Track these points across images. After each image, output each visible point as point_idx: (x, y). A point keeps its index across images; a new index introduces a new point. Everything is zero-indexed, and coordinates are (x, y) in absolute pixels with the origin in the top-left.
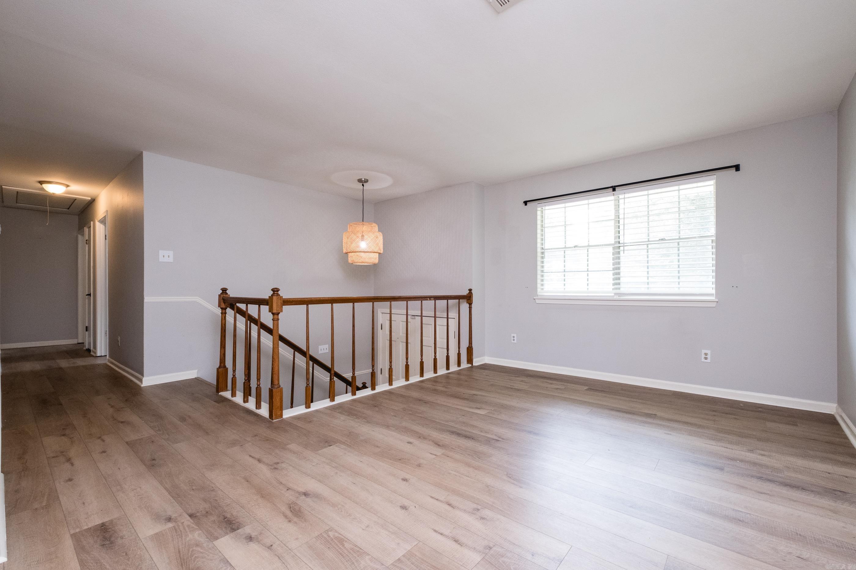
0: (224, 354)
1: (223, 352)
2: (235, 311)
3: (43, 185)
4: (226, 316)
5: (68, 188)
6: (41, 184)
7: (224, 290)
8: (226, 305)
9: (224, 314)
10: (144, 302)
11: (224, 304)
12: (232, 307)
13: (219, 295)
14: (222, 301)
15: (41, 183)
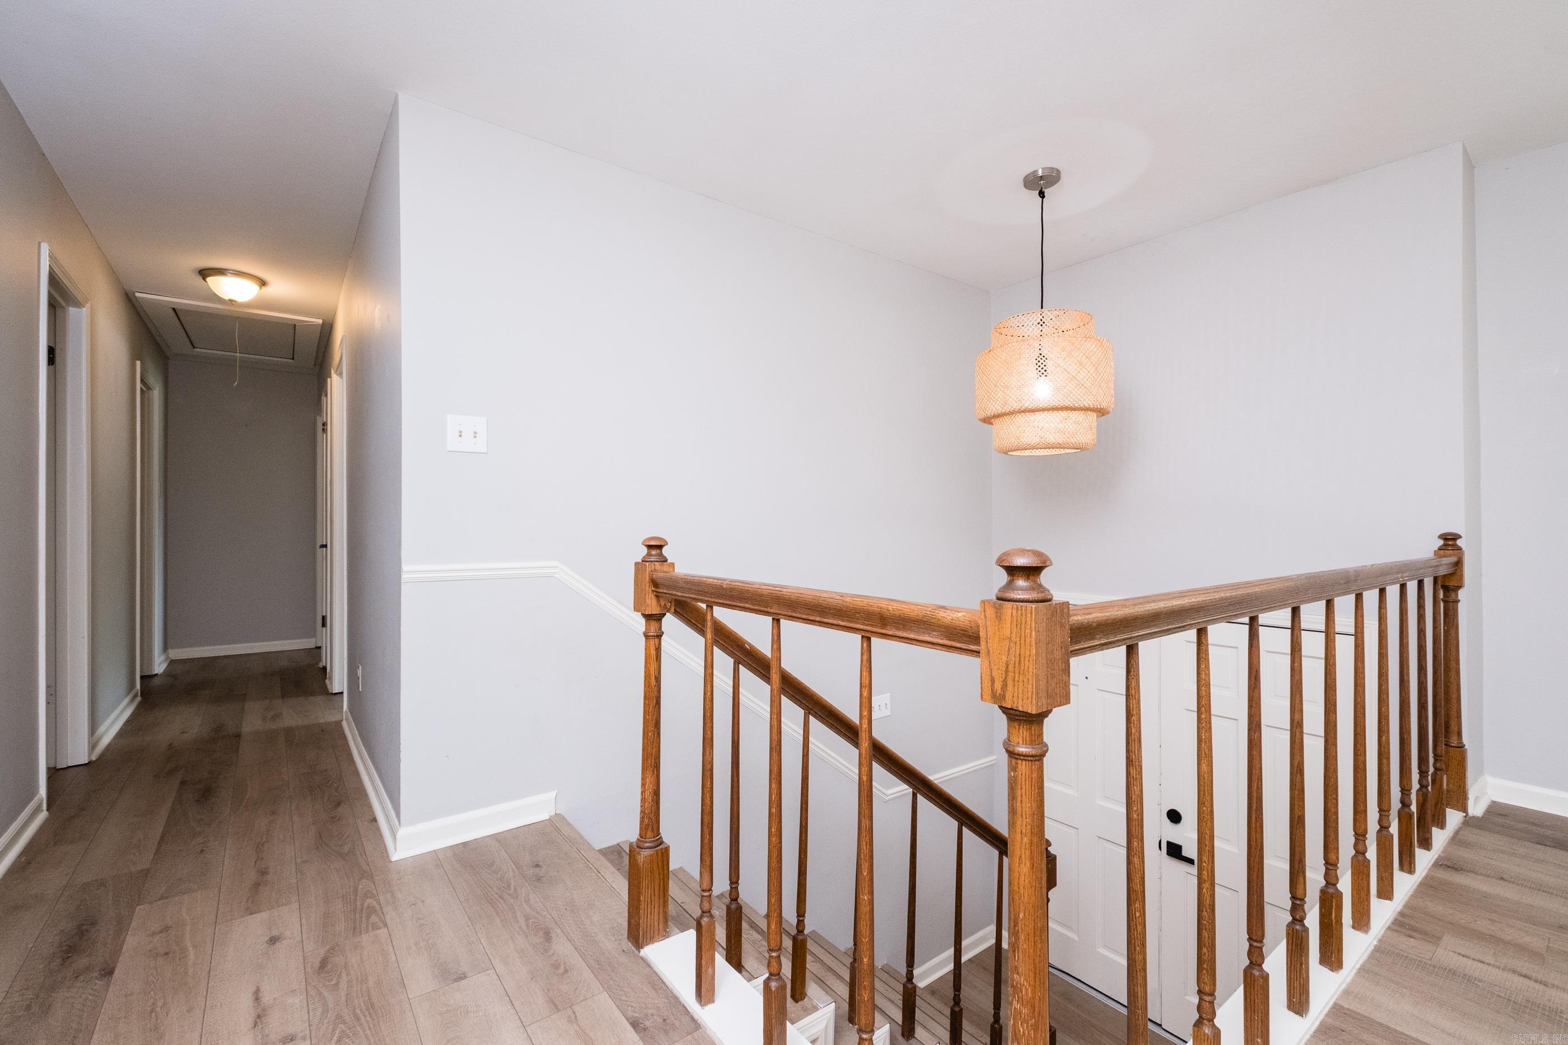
0: (657, 793)
1: (650, 787)
2: (709, 635)
3: (208, 279)
4: (660, 644)
5: (265, 289)
6: (204, 279)
7: (655, 547)
8: (663, 604)
9: (654, 638)
10: (404, 576)
11: (654, 602)
12: (695, 620)
13: (637, 564)
14: (649, 588)
15: (204, 273)
